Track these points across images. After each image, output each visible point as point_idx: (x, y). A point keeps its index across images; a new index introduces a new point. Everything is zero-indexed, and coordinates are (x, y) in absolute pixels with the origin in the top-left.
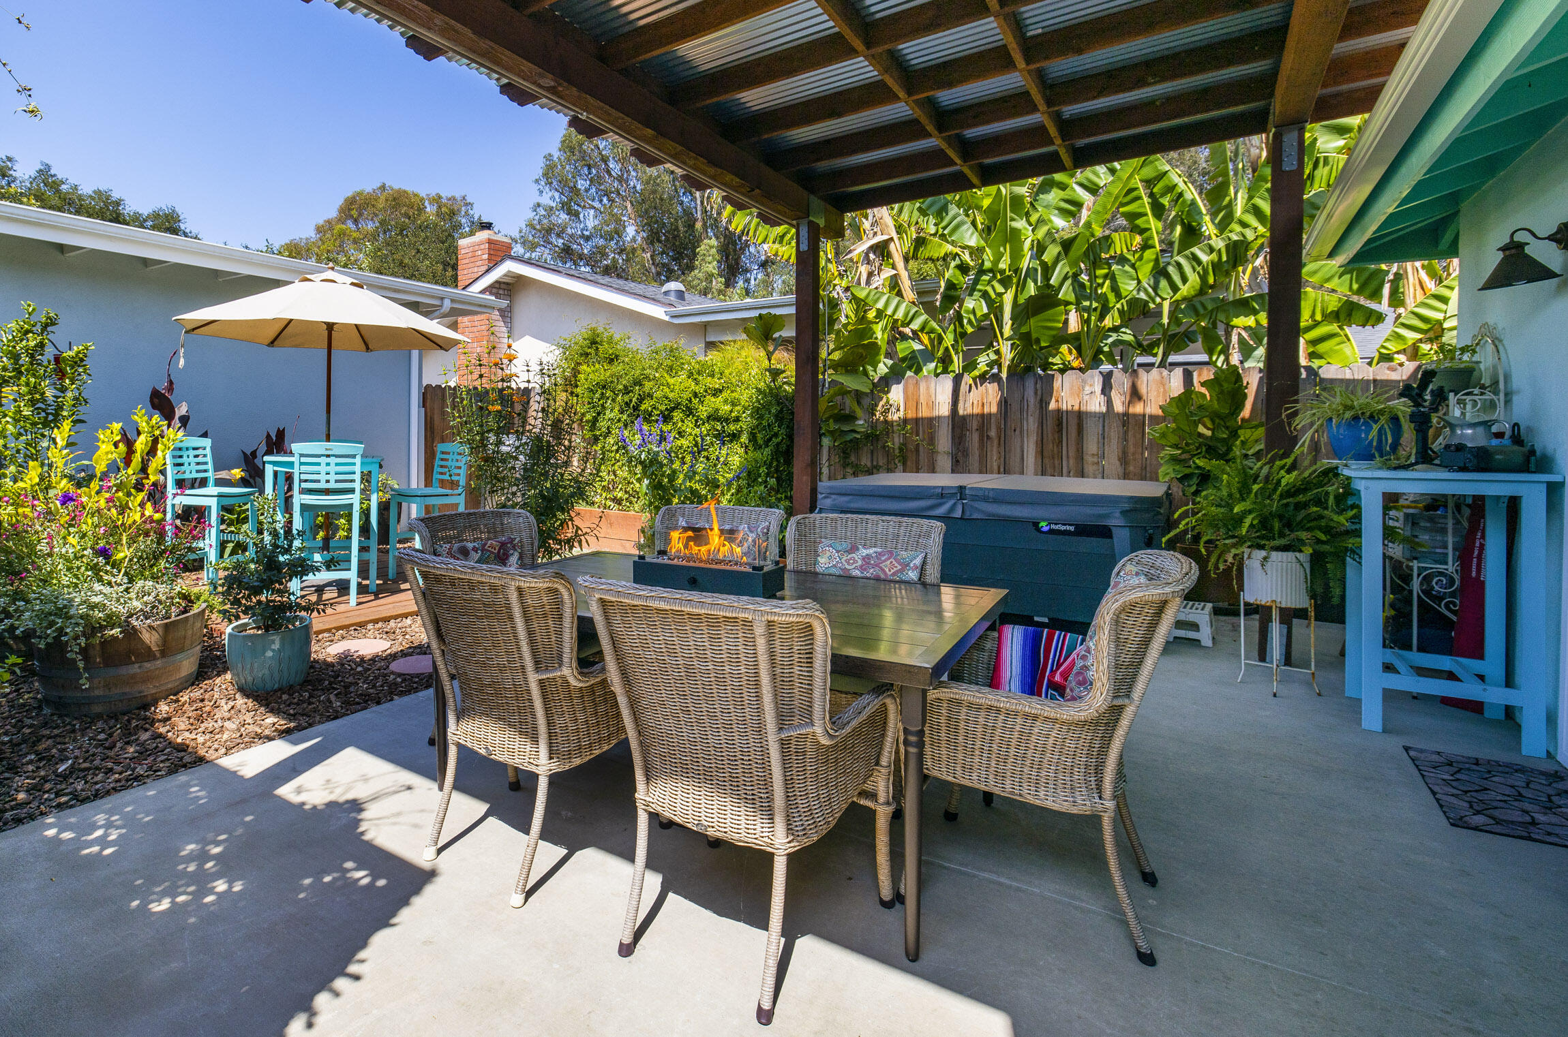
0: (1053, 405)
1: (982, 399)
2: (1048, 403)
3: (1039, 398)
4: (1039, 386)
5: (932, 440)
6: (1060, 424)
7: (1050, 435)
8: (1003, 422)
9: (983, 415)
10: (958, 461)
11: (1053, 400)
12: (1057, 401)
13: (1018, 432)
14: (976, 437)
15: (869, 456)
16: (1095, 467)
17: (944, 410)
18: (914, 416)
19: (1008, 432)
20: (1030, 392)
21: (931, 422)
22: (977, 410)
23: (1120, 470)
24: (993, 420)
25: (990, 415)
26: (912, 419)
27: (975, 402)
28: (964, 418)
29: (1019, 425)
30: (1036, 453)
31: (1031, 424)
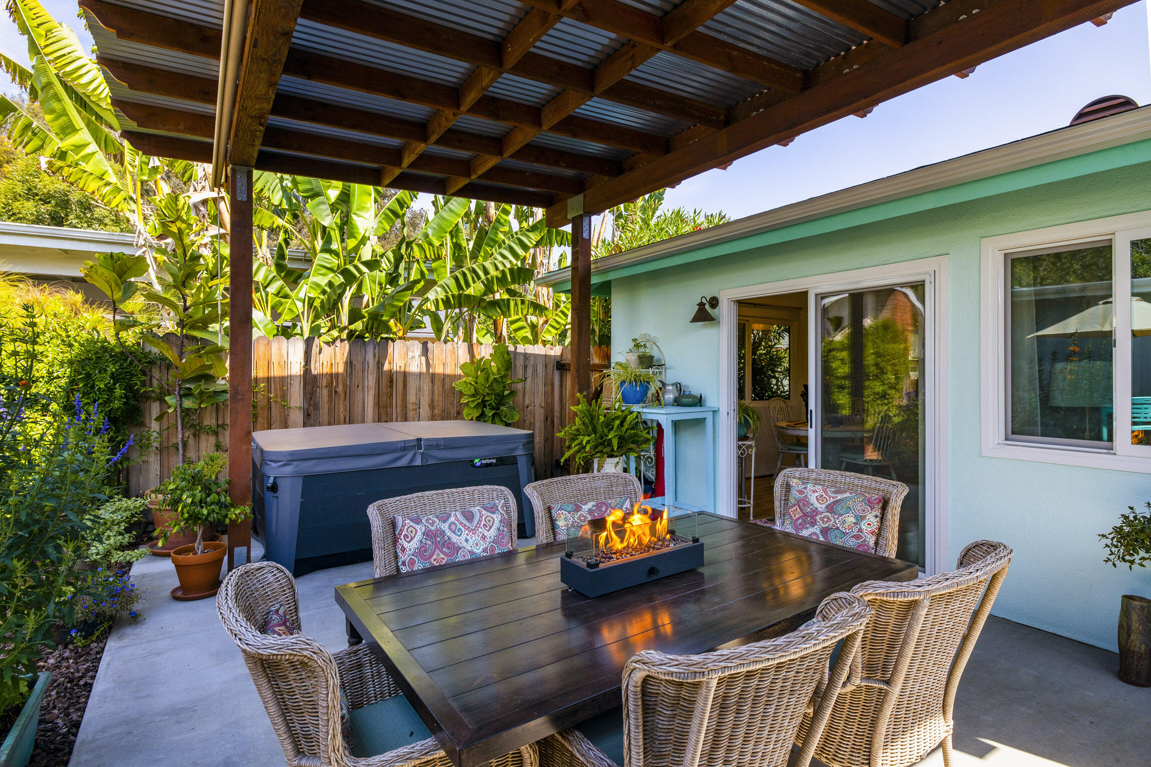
0: (386, 367)
1: (331, 360)
2: (383, 365)
3: (377, 360)
4: (377, 351)
5: (284, 396)
6: (391, 381)
7: (384, 389)
8: (348, 380)
9: (331, 375)
10: (309, 415)
11: (387, 362)
12: (390, 363)
13: (360, 388)
14: (325, 392)
15: (214, 415)
16: (413, 413)
17: (296, 368)
18: (266, 375)
19: (353, 388)
20: (370, 357)
21: (284, 381)
22: (326, 370)
23: (429, 414)
24: (340, 378)
25: (337, 374)
26: (263, 378)
27: (325, 363)
28: (315, 377)
29: (361, 380)
30: (374, 404)
31: (371, 380)
